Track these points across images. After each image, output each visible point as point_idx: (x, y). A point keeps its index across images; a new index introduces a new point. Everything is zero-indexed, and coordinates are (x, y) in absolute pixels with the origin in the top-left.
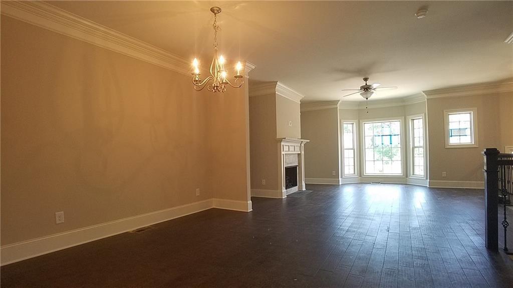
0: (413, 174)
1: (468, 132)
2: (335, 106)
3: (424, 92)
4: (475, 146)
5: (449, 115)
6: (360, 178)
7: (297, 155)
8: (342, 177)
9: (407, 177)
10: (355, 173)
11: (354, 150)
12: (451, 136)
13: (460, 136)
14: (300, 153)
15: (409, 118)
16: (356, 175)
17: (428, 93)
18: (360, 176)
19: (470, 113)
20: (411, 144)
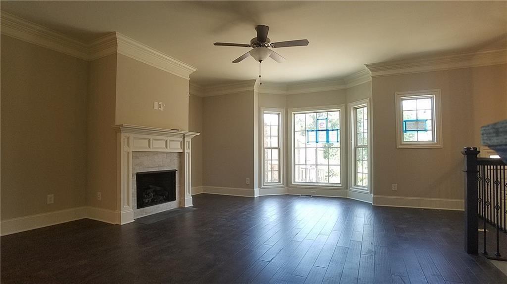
0: (355, 185)
1: (429, 125)
2: (250, 89)
3: (367, 66)
4: (439, 146)
5: (402, 100)
6: (286, 187)
7: (176, 155)
8: (260, 187)
9: (347, 188)
10: (280, 182)
11: (280, 149)
12: (406, 131)
13: (417, 131)
14: (182, 151)
15: (352, 106)
16: (281, 185)
17: (373, 67)
18: (287, 185)
19: (431, 98)
20: (353, 142)
